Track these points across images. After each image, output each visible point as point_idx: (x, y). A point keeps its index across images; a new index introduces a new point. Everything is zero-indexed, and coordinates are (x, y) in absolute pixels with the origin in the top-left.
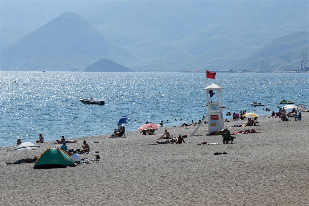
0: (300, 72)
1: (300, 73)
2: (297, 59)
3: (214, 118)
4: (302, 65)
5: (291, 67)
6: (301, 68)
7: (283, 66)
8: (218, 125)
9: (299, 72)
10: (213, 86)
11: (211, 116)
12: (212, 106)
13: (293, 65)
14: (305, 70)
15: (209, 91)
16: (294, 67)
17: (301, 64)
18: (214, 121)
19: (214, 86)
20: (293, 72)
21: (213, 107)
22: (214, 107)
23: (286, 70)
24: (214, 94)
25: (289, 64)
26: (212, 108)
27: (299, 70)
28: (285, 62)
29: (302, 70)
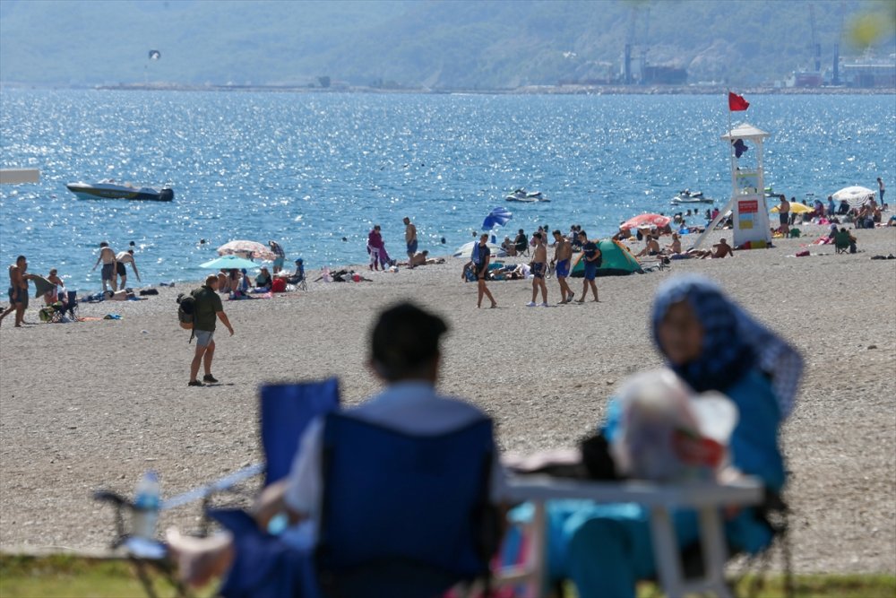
0: (621, 90)
1: (618, 92)
2: (600, 34)
3: (748, 209)
4: (628, 60)
5: (576, 66)
6: (622, 70)
7: (540, 64)
8: (758, 225)
9: (615, 89)
10: (743, 130)
11: (739, 202)
12: (743, 179)
13: (584, 60)
14: (643, 83)
15: (734, 142)
16: (591, 66)
17: (623, 56)
18: (746, 216)
19: (747, 130)
20: (591, 91)
21: (744, 181)
22: (747, 182)
23: (561, 83)
24: (746, 148)
25: (566, 55)
26: (741, 183)
27: (613, 82)
28: (548, 47)
29: (629, 80)
